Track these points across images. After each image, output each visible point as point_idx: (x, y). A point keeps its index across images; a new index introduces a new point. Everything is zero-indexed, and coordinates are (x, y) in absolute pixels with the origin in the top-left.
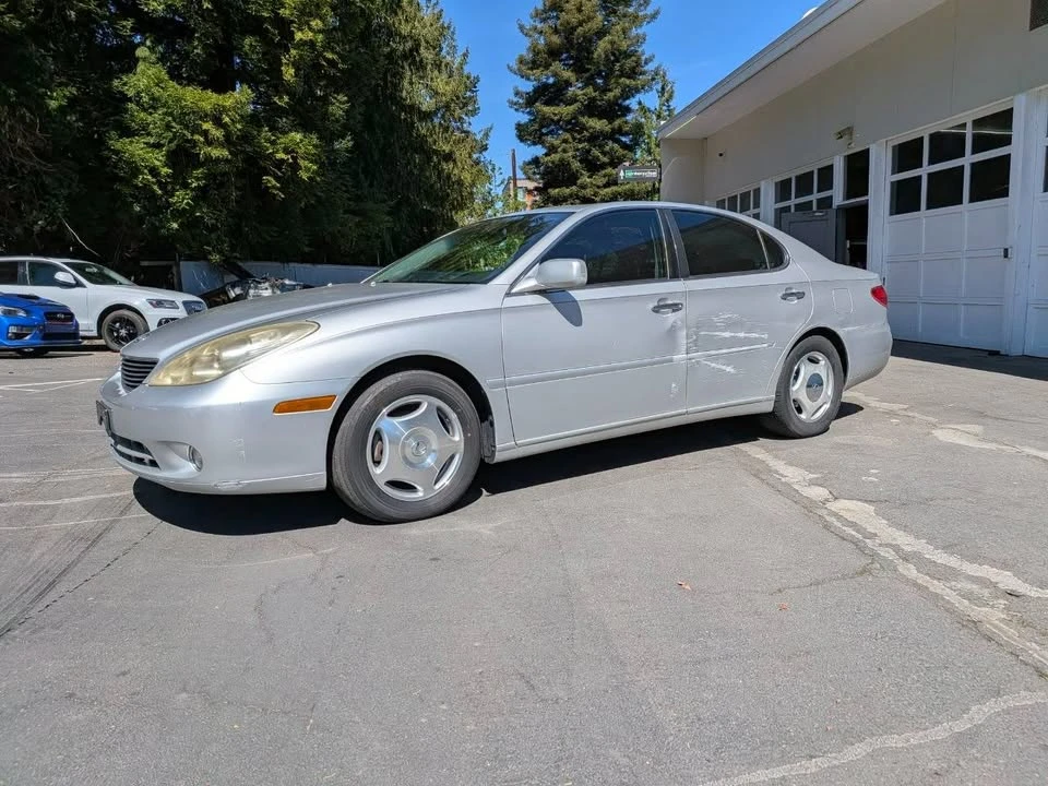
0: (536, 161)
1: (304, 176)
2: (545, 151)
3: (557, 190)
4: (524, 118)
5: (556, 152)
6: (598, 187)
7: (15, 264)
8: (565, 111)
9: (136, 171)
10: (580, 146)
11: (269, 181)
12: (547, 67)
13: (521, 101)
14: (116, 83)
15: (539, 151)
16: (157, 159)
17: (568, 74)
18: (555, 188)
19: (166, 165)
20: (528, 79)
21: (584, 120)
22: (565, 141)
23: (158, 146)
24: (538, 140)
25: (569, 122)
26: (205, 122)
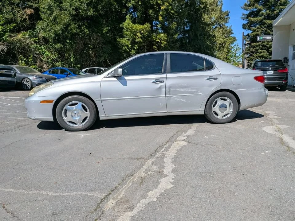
0: (248, 35)
1: (163, 45)
2: (251, 32)
3: (254, 44)
4: (245, 22)
5: (255, 32)
6: (269, 42)
7: (94, 69)
8: (259, 19)
9: (123, 46)
10: (263, 29)
11: (154, 47)
12: (253, 6)
13: (245, 17)
14: (121, 25)
15: (249, 32)
16: (128, 43)
17: (261, 7)
18: (254, 43)
19: (130, 44)
20: (247, 10)
21: (264, 21)
22: (258, 28)
23: (129, 40)
24: (249, 29)
25: (260, 22)
26: (138, 33)
